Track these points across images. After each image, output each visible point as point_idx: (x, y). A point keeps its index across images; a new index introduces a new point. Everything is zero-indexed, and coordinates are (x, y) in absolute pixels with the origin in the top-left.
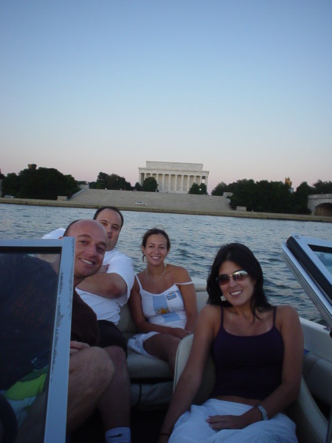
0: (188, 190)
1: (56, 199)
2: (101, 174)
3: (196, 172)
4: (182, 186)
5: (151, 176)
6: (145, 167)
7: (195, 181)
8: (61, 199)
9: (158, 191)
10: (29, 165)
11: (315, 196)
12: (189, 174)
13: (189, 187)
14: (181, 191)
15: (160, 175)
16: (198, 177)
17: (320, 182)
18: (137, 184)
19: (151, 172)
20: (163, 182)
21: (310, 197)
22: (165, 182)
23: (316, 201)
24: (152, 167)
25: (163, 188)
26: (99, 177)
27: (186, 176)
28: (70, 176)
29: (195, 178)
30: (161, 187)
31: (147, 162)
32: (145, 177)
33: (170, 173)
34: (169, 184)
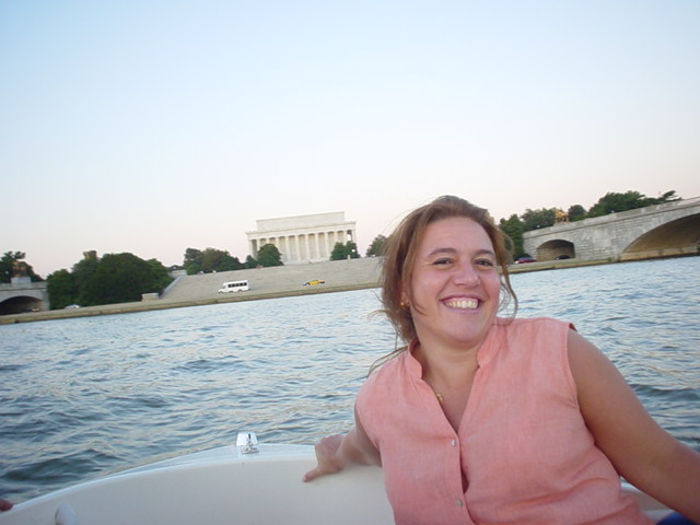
0: (329, 255)
1: (140, 299)
2: (189, 250)
3: (335, 225)
4: (318, 250)
5: (268, 242)
6: (256, 230)
7: (336, 239)
8: (149, 298)
9: (281, 264)
10: (85, 254)
11: (533, 233)
12: (326, 231)
13: (329, 250)
14: (318, 259)
15: (282, 238)
16: (340, 232)
17: (530, 211)
18: (249, 257)
19: (267, 237)
20: (288, 248)
21: (526, 235)
22: (291, 248)
23: (535, 240)
24: (267, 229)
25: (289, 258)
26: (187, 256)
27: (321, 234)
28: (154, 260)
29: (336, 234)
30: (286, 256)
31: (258, 221)
32: (259, 245)
33: (296, 234)
34: (298, 250)
